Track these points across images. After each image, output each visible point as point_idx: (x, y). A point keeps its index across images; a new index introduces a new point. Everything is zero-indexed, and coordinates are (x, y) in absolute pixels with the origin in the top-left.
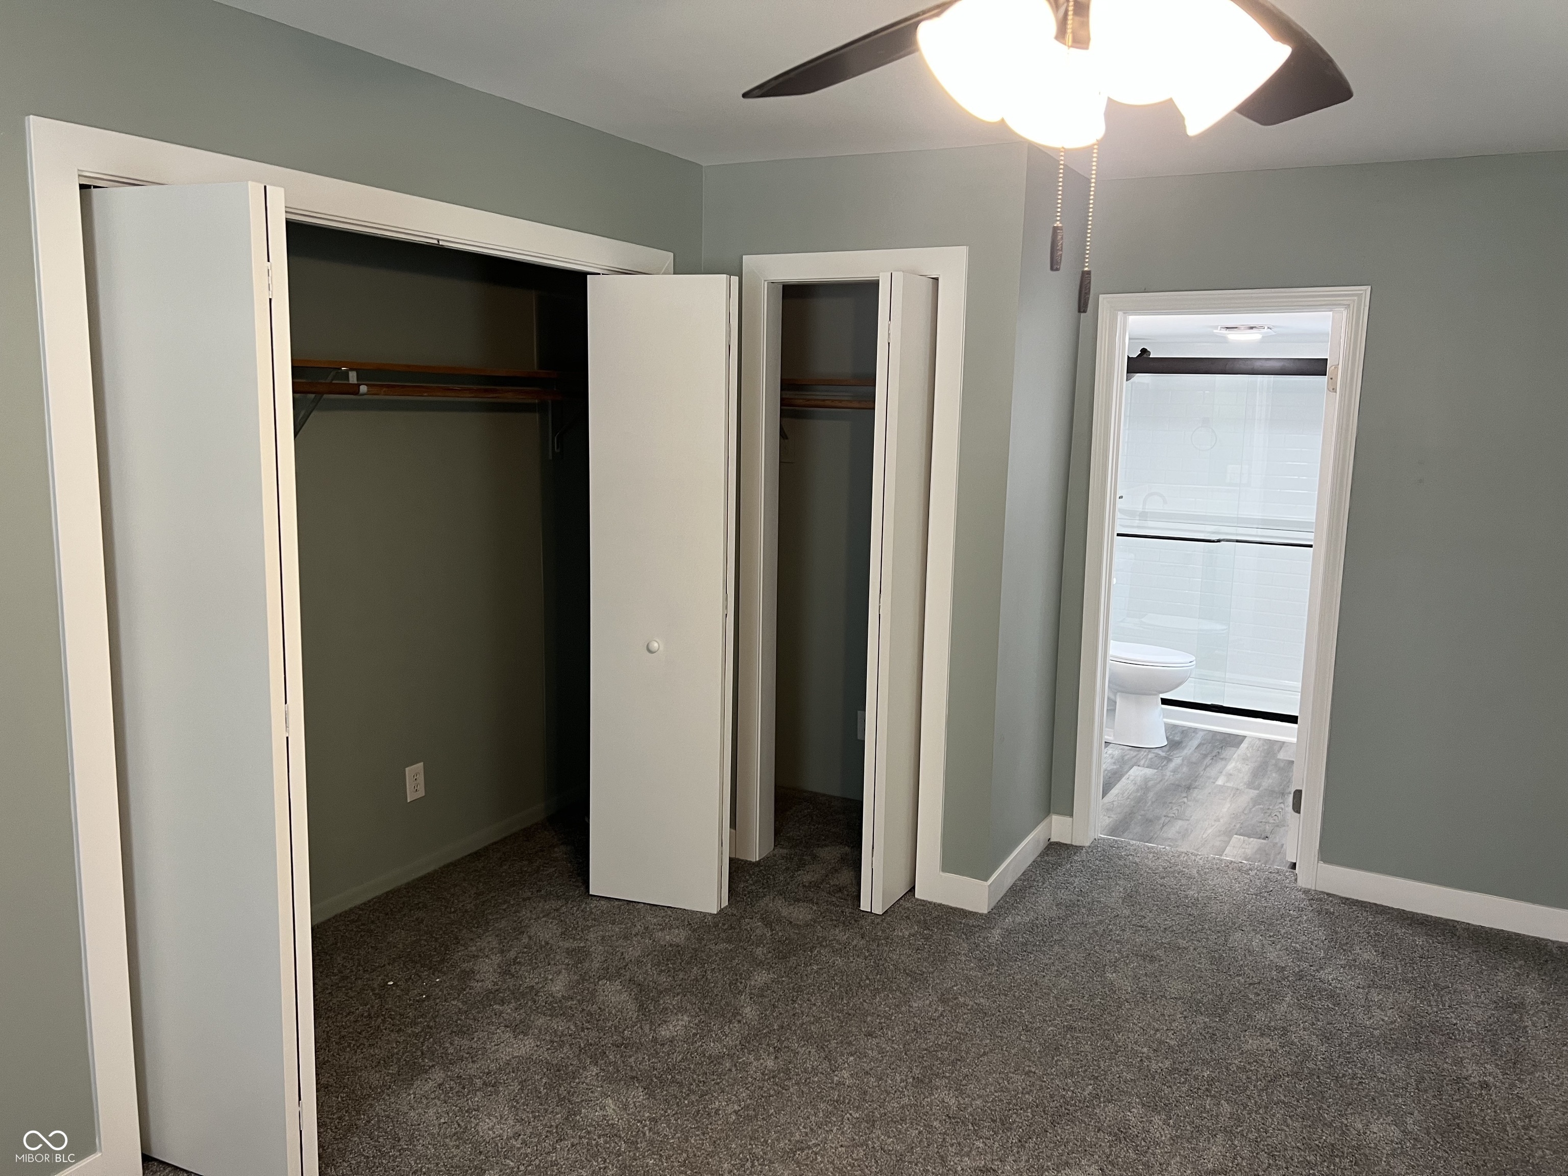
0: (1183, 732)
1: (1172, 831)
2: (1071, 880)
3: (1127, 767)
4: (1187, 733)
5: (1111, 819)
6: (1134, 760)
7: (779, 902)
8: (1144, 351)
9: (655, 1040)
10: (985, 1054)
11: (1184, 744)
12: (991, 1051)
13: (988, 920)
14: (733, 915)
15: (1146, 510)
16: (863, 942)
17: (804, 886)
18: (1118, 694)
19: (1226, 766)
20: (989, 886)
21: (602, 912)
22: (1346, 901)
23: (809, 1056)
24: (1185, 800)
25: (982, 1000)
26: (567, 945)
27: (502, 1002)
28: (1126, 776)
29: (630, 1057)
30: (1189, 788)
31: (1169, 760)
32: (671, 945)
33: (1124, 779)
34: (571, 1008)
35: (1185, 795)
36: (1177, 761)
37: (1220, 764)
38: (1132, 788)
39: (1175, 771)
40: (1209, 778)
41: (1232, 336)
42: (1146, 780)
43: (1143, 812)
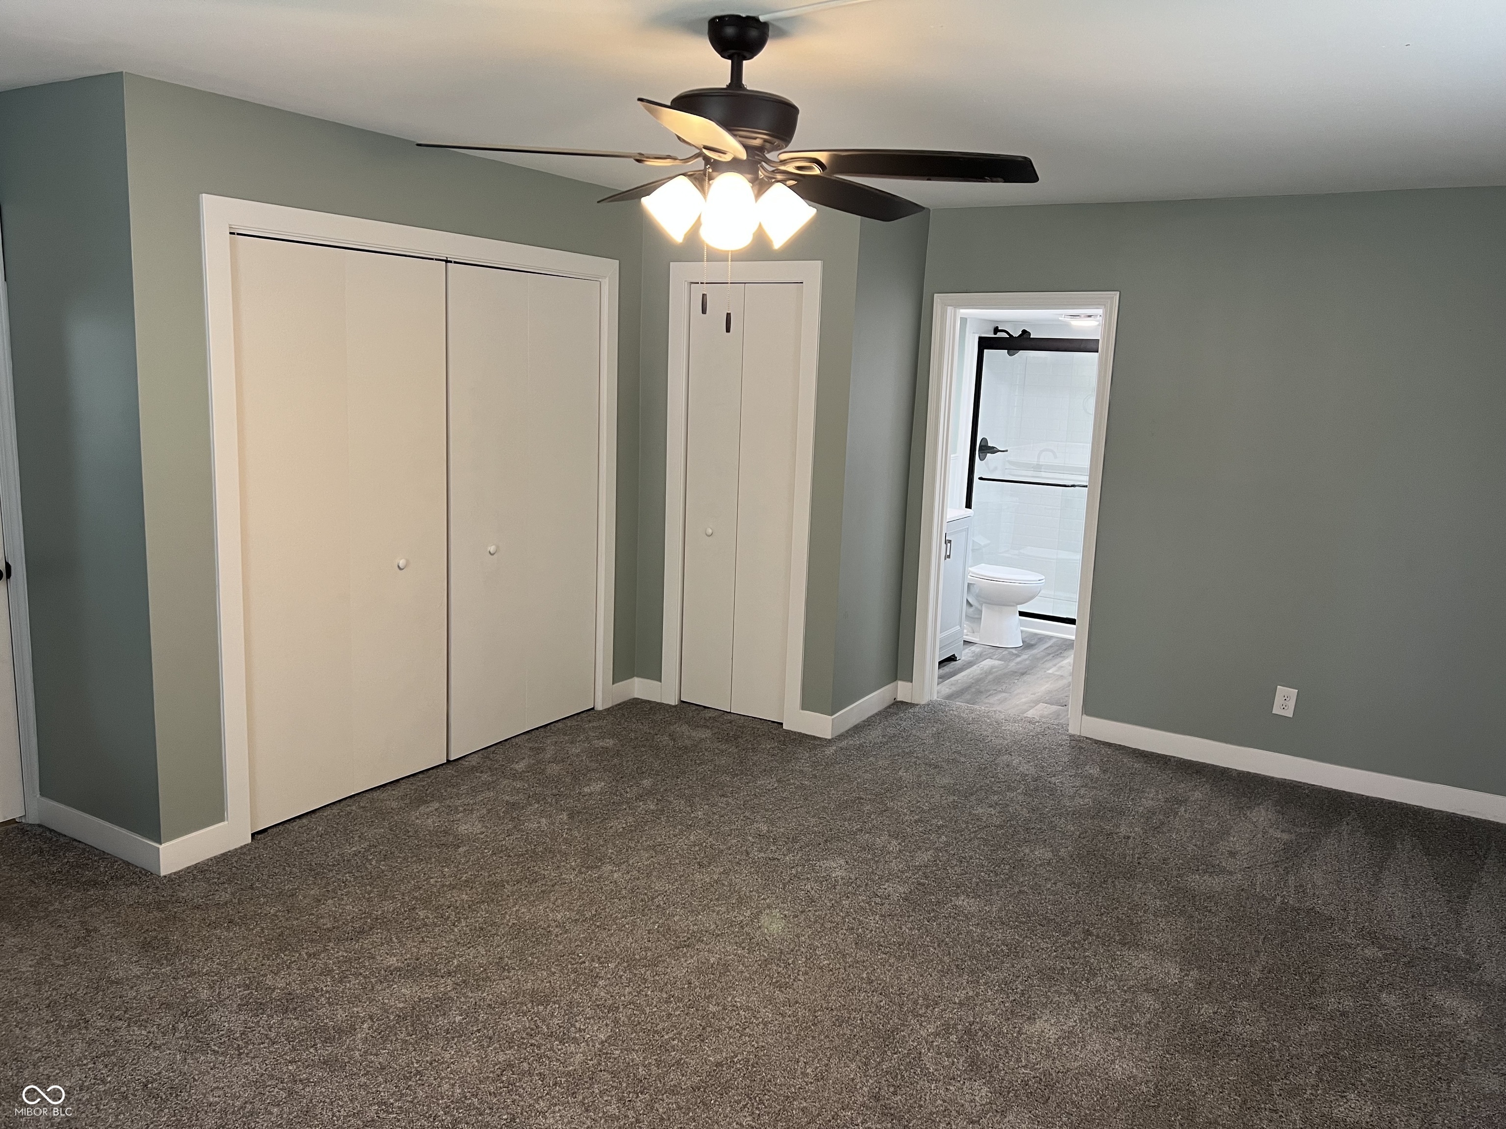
0: (1040, 639)
1: (993, 700)
2: (900, 722)
3: (981, 659)
4: (1042, 639)
5: (951, 690)
6: (990, 655)
7: (685, 727)
8: (1024, 332)
9: (580, 793)
10: (796, 808)
11: (1036, 646)
12: (801, 807)
13: (829, 742)
14: (650, 733)
15: (1040, 463)
16: (736, 750)
17: (705, 719)
18: (984, 605)
19: (1063, 661)
20: (832, 719)
21: (558, 729)
22: (1097, 742)
23: (679, 804)
24: (1016, 681)
25: (806, 783)
26: (531, 745)
27: (482, 772)
28: (979, 665)
29: (561, 801)
30: (1023, 674)
31: (1018, 656)
32: (602, 748)
33: (975, 667)
34: (527, 776)
35: (1018, 678)
36: (1024, 657)
37: (1059, 659)
38: (979, 672)
39: (1018, 663)
40: (1043, 668)
41: (1075, 323)
42: (992, 667)
43: (978, 687)
